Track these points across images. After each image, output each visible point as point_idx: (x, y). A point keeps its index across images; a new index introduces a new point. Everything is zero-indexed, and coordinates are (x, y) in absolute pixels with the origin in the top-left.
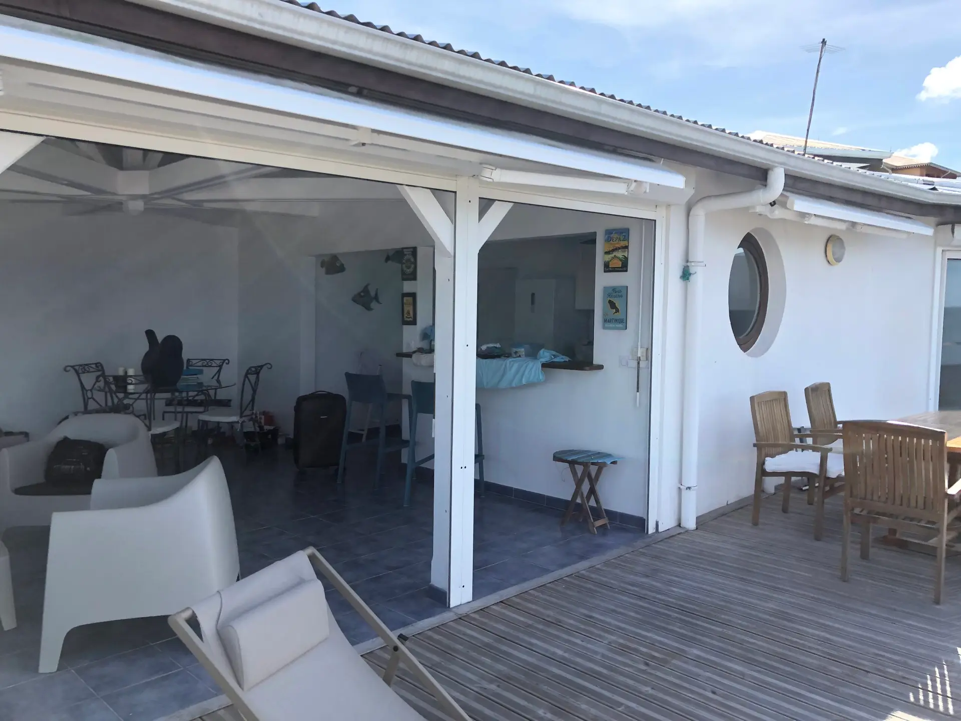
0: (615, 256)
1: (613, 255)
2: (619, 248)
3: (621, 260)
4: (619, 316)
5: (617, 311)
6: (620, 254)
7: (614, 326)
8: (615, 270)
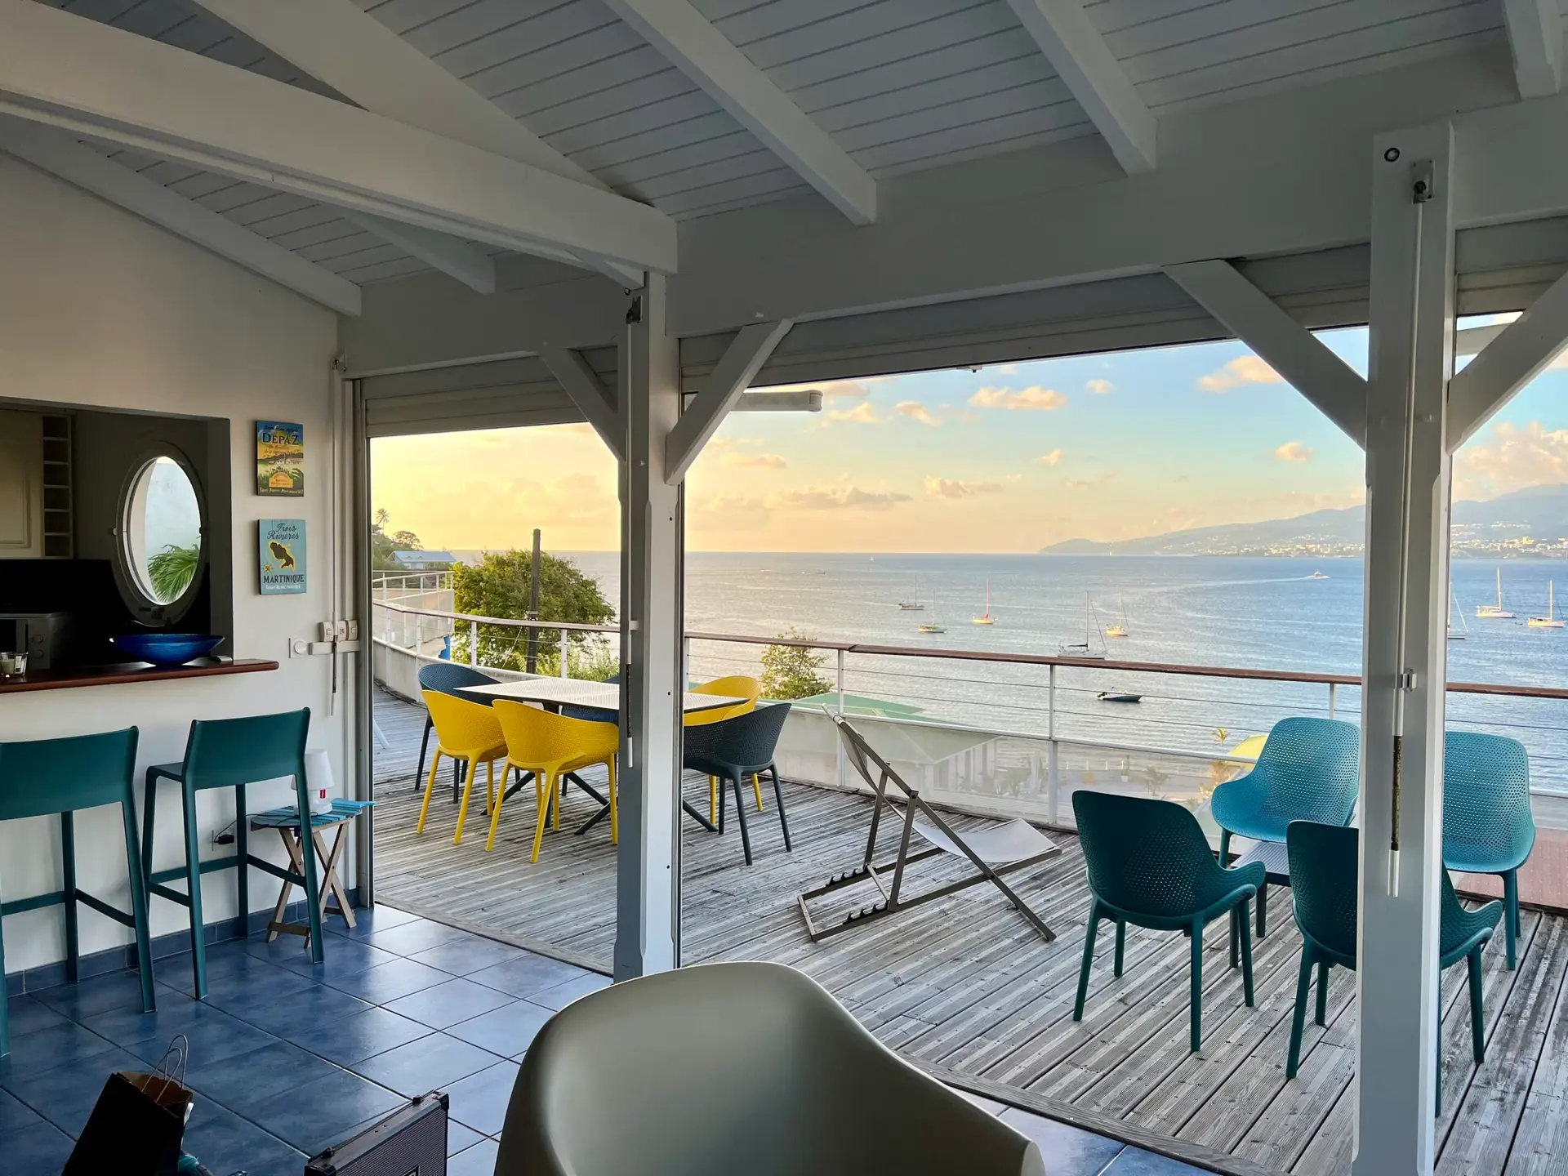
0: (279, 468)
1: (275, 467)
2: (287, 456)
3: (291, 477)
4: (291, 570)
5: (289, 561)
6: (289, 466)
7: (283, 587)
8: (279, 493)
